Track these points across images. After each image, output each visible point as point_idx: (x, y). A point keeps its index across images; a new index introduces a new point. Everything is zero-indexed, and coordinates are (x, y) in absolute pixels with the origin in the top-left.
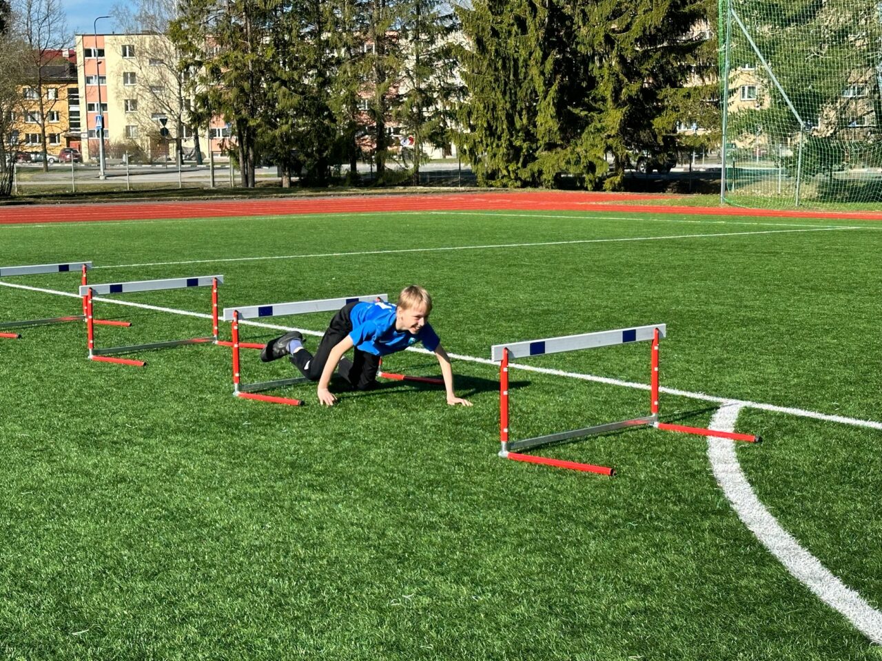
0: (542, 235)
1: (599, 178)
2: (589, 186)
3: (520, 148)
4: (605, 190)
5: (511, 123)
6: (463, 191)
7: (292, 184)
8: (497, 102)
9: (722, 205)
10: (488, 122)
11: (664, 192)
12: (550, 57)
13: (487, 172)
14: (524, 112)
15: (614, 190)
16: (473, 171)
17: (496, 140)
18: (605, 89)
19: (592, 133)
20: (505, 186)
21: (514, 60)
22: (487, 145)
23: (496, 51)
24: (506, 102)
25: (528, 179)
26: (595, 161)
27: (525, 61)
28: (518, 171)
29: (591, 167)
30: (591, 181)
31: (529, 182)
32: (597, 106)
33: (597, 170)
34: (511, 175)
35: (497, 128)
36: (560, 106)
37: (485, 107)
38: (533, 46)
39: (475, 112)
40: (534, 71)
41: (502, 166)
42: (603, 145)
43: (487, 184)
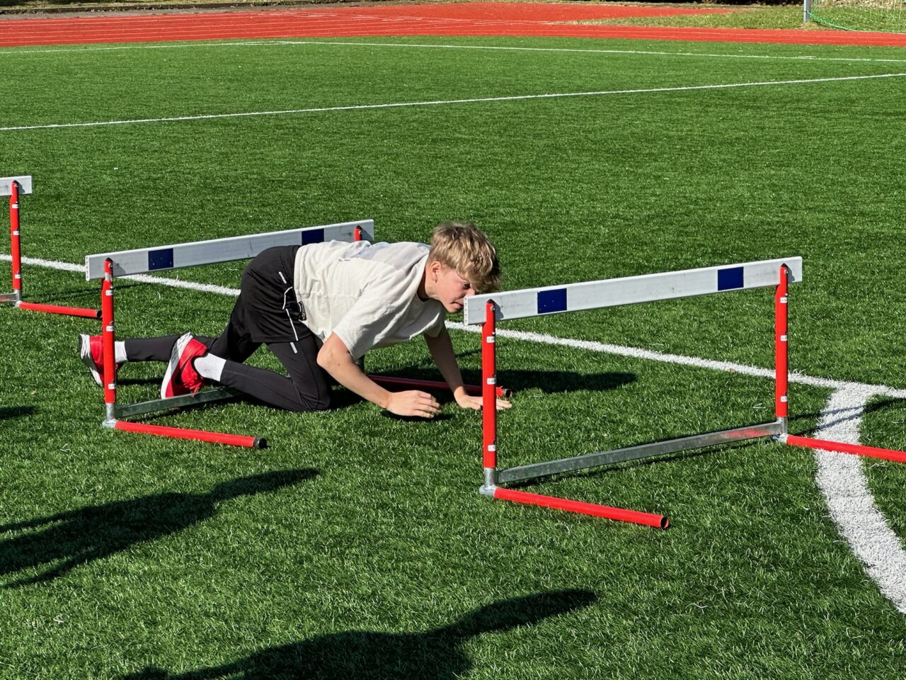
0: (487, 83)
9: (807, 26)
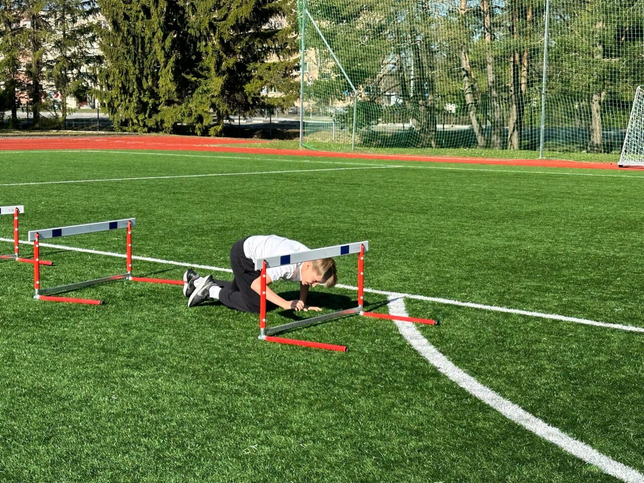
1: (206, 127)
2: (199, 133)
3: (147, 103)
4: (210, 136)
5: (140, 85)
6: (104, 135)
8: (129, 68)
9: (301, 148)
10: (122, 83)
11: (252, 137)
12: (169, 36)
13: (121, 120)
14: (149, 77)
15: (217, 136)
16: (111, 119)
17: (128, 97)
18: (209, 61)
19: (201, 94)
20: (135, 131)
21: (141, 37)
22: (122, 101)
23: (128, 30)
24: (136, 69)
25: (153, 127)
26: (203, 114)
27: (150, 39)
28: (146, 120)
29: (200, 119)
30: (200, 129)
32: (203, 74)
33: (204, 121)
34: (140, 123)
35: (129, 88)
36: (177, 73)
37: (120, 72)
38: (156, 28)
39: (112, 76)
40: (157, 47)
41: (133, 116)
42: (209, 102)
43: (121, 129)
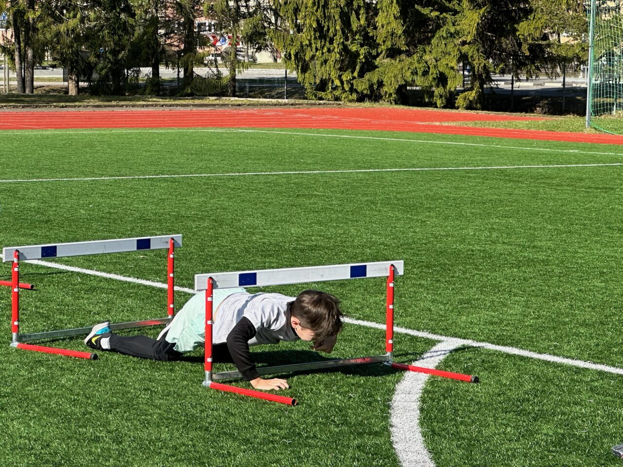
1: (451, 93)
2: (438, 103)
3: (357, 54)
4: (457, 108)
5: (347, 24)
7: (80, 90)
13: (315, 82)
14: (362, 11)
15: (470, 107)
16: (300, 79)
17: (327, 44)
19: (445, 39)
25: (365, 92)
26: (446, 71)
28: (354, 82)
29: (442, 79)
30: (441, 96)
31: (366, 95)
32: (451, 6)
33: (449, 83)
34: (345, 86)
35: (328, 29)
36: (406, 4)
42: (457, 52)
43: (316, 96)
